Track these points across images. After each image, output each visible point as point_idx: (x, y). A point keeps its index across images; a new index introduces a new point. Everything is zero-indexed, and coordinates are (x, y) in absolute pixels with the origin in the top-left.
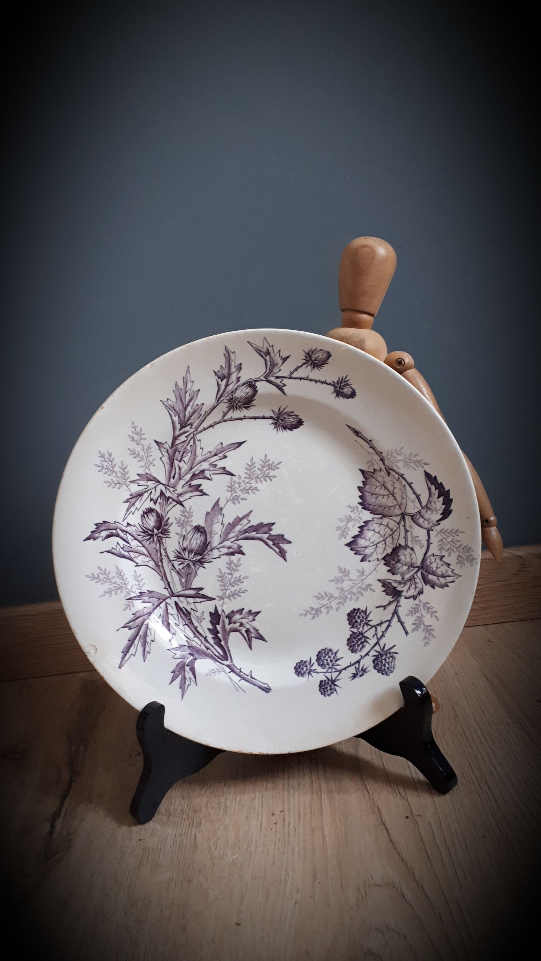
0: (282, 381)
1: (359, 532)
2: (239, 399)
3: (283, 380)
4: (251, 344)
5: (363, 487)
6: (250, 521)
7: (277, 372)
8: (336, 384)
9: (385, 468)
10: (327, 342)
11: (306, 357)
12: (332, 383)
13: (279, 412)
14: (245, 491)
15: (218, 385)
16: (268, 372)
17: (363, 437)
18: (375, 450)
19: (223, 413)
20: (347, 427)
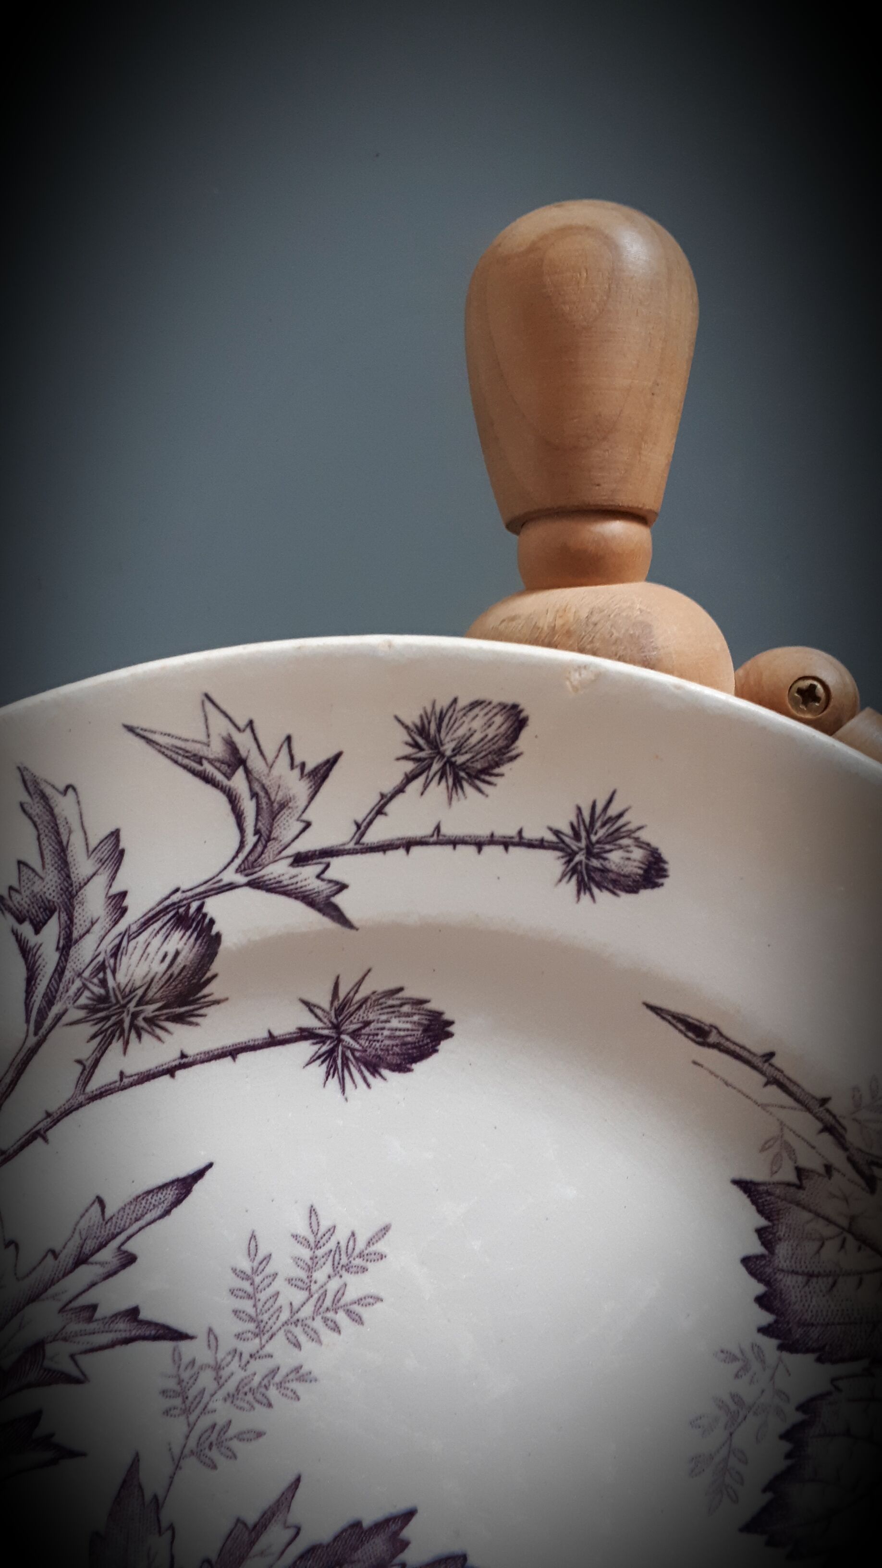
0: (323, 872)
1: (788, 1456)
2: (140, 992)
3: (328, 866)
4: (143, 737)
5: (762, 1257)
6: (298, 1531)
7: (297, 837)
8: (567, 840)
9: (850, 1160)
10: (498, 663)
11: (416, 745)
12: (550, 837)
13: (336, 1004)
14: (250, 1397)
15: (26, 952)
16: (255, 846)
17: (727, 1044)
18: (790, 1094)
19: (79, 1068)
20: (649, 1013)
